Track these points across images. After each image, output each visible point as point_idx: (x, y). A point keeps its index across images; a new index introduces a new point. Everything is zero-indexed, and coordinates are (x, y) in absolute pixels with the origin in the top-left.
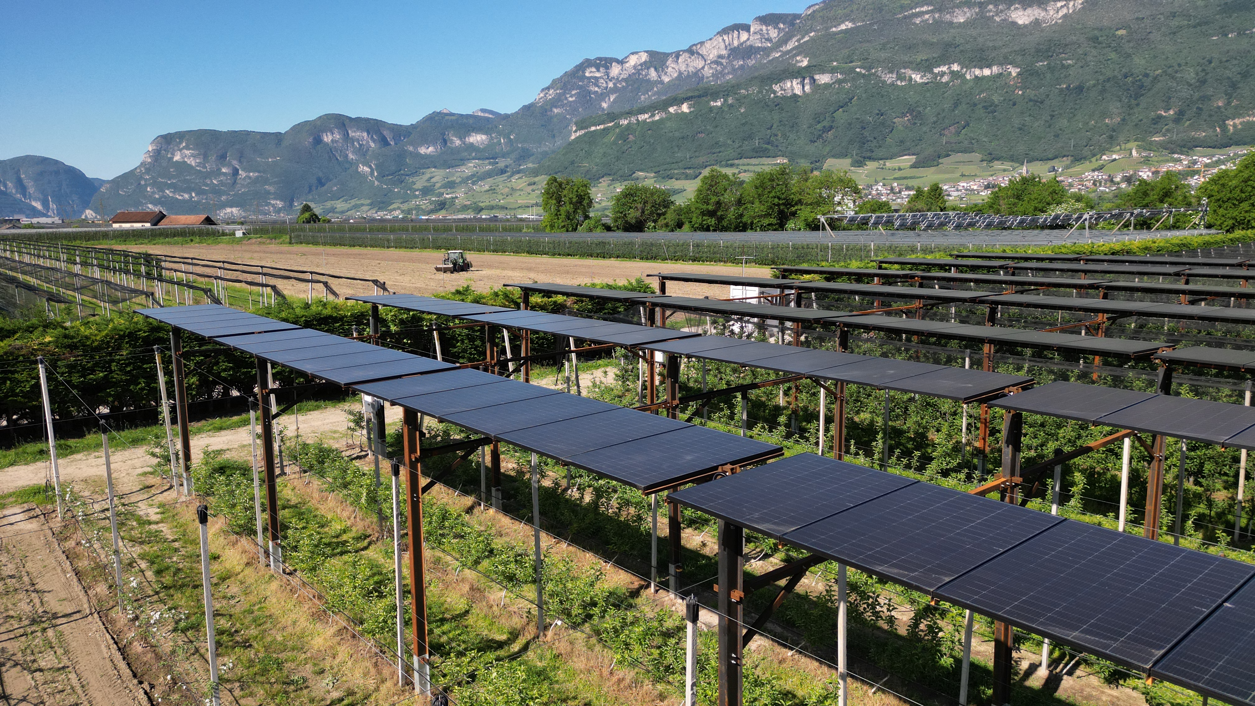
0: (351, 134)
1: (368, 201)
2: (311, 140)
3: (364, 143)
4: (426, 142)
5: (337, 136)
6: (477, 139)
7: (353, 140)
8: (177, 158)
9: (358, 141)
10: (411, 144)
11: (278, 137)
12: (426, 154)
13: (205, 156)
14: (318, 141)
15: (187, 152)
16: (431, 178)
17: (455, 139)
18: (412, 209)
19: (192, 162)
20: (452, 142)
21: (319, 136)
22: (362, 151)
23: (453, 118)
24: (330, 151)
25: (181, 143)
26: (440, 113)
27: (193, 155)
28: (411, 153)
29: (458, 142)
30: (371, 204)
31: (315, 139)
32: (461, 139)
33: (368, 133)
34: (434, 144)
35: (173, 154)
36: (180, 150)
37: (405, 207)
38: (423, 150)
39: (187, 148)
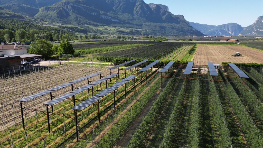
35: (262, 21)
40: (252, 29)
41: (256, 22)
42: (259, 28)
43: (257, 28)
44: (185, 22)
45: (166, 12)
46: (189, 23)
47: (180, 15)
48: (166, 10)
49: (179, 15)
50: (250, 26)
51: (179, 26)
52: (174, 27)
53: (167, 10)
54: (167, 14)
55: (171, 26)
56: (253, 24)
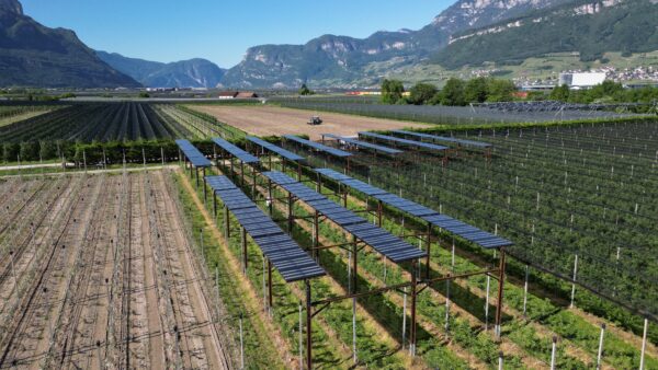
0: (336, 45)
1: (342, 79)
3: (342, 49)
5: (329, 46)
6: (399, 45)
7: (336, 48)
10: (365, 49)
11: (301, 47)
12: (372, 54)
13: (269, 58)
15: (261, 56)
16: (373, 67)
17: (387, 45)
20: (385, 47)
21: (320, 46)
22: (340, 53)
23: (387, 34)
25: (259, 51)
26: (380, 32)
27: (264, 58)
28: (364, 54)
31: (318, 48)
32: (390, 45)
33: (344, 44)
35: (255, 57)
36: (258, 55)
38: (370, 52)
40: (241, 73)
41: (245, 60)
42: (252, 72)
45: (15, 14)
47: (65, 30)
48: (13, 10)
49: (61, 28)
50: (235, 68)
51: (66, 60)
52: (52, 62)
53: (18, 10)
54: (21, 21)
56: (241, 63)
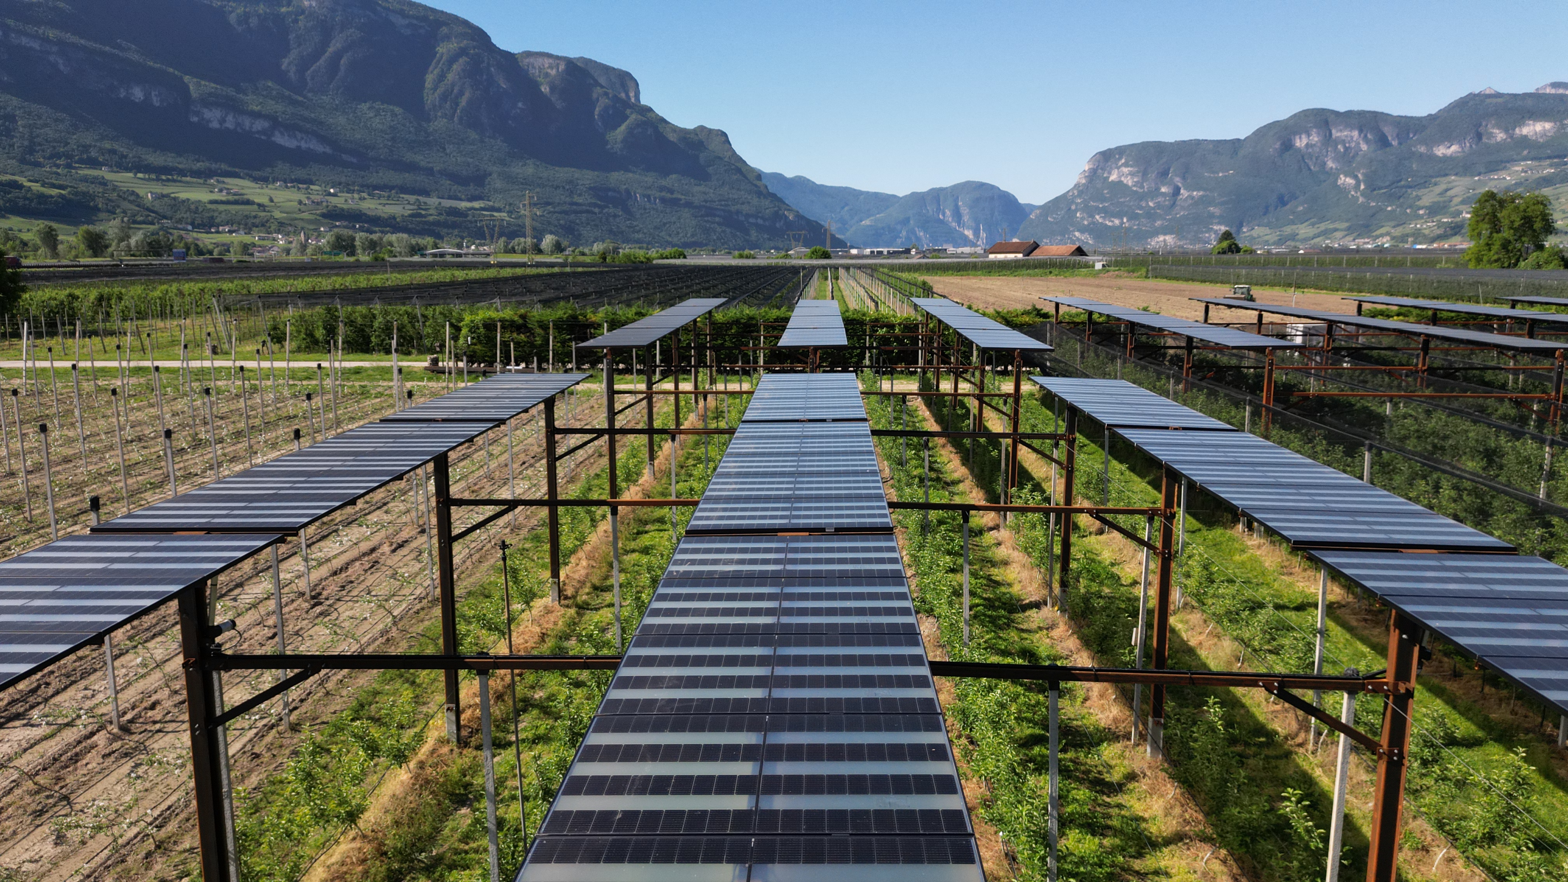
0: (1335, 134)
1: (1345, 225)
2: (1278, 145)
3: (1353, 145)
4: (1447, 137)
5: (1315, 138)
6: (1535, 129)
7: (1336, 142)
8: (1113, 177)
9: (1343, 142)
10: (1423, 142)
11: (1236, 144)
12: (1445, 156)
13: (1145, 174)
14: (1287, 146)
15: (1125, 170)
16: (1447, 190)
17: (1496, 131)
18: (1407, 235)
19: (1129, 181)
20: (1491, 135)
21: (1290, 140)
22: (1348, 159)
23: (1500, 100)
24: (1302, 157)
25: (1120, 159)
26: (1479, 95)
27: (1132, 174)
28: (1421, 155)
29: (1500, 136)
30: (1348, 229)
31: (1283, 144)
32: (1506, 131)
33: (1361, 131)
34: (1460, 140)
35: (1110, 173)
36: (1118, 168)
37: (1398, 232)
38: (1441, 151)
39: (1126, 165)
40: (1071, 213)
41: (1084, 181)
42: (1099, 211)
43: (1091, 212)
44: (739, 171)
45: (626, 104)
46: (759, 175)
47: (710, 130)
48: (623, 95)
49: (702, 128)
50: (1057, 201)
51: (705, 193)
52: (680, 196)
53: (632, 94)
54: (633, 116)
55: (662, 189)
56: (1072, 189)
